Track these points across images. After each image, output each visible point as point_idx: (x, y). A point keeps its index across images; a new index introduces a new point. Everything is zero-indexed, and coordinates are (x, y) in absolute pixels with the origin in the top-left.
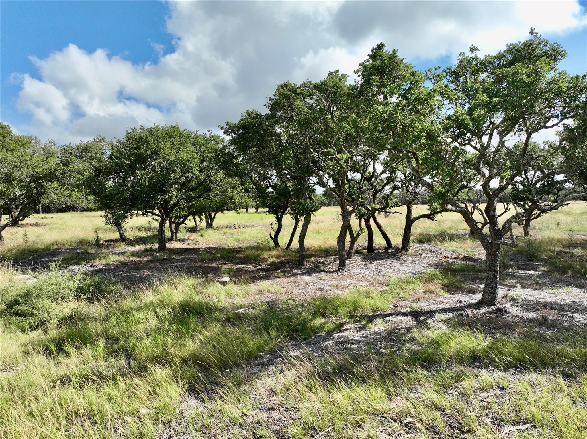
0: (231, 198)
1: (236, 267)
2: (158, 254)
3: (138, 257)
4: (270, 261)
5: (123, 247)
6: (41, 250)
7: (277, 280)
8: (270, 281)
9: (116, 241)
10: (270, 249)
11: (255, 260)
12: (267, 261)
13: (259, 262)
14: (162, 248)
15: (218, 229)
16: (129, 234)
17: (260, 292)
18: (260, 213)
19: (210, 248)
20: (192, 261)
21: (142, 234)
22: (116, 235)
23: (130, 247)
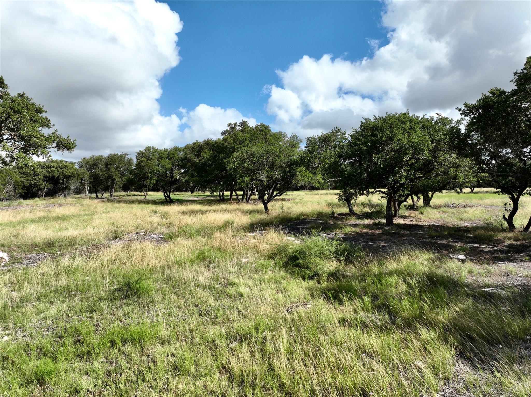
0: (455, 177)
1: (469, 246)
2: (386, 228)
3: (370, 229)
4: (508, 243)
5: (353, 221)
6: (294, 219)
7: (523, 264)
8: (515, 264)
9: (346, 215)
10: (504, 230)
11: (489, 240)
12: (504, 242)
13: (494, 243)
14: (390, 222)
15: (437, 207)
16: (356, 209)
17: (507, 274)
18: (476, 193)
19: (434, 225)
20: (421, 237)
21: (367, 210)
22: (345, 210)
23: (360, 220)
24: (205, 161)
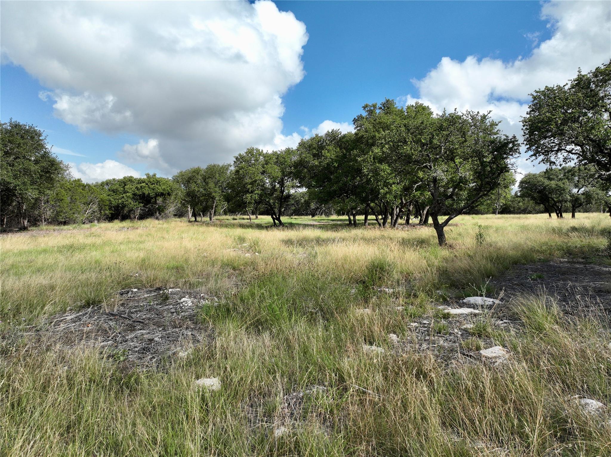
24: (328, 164)
